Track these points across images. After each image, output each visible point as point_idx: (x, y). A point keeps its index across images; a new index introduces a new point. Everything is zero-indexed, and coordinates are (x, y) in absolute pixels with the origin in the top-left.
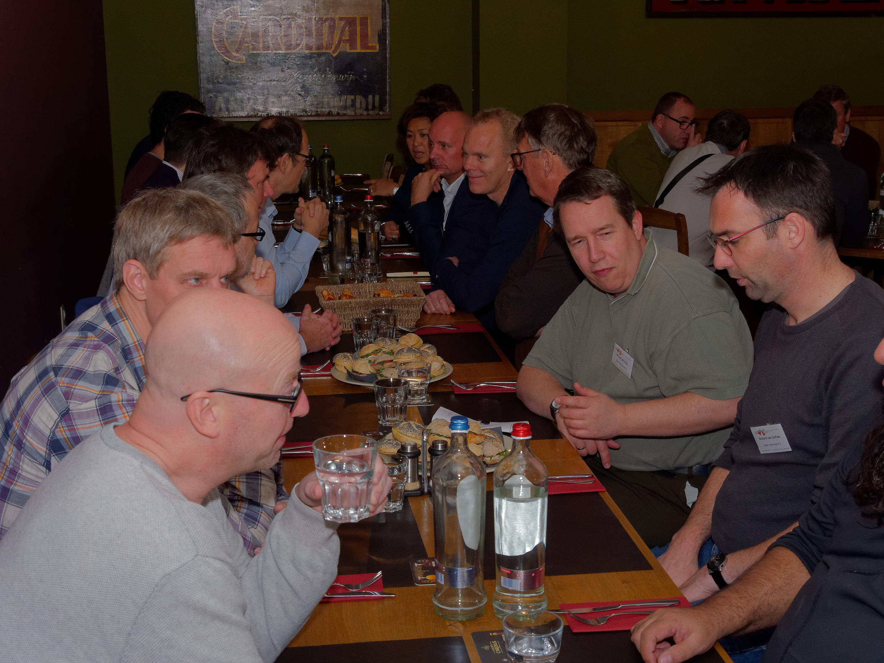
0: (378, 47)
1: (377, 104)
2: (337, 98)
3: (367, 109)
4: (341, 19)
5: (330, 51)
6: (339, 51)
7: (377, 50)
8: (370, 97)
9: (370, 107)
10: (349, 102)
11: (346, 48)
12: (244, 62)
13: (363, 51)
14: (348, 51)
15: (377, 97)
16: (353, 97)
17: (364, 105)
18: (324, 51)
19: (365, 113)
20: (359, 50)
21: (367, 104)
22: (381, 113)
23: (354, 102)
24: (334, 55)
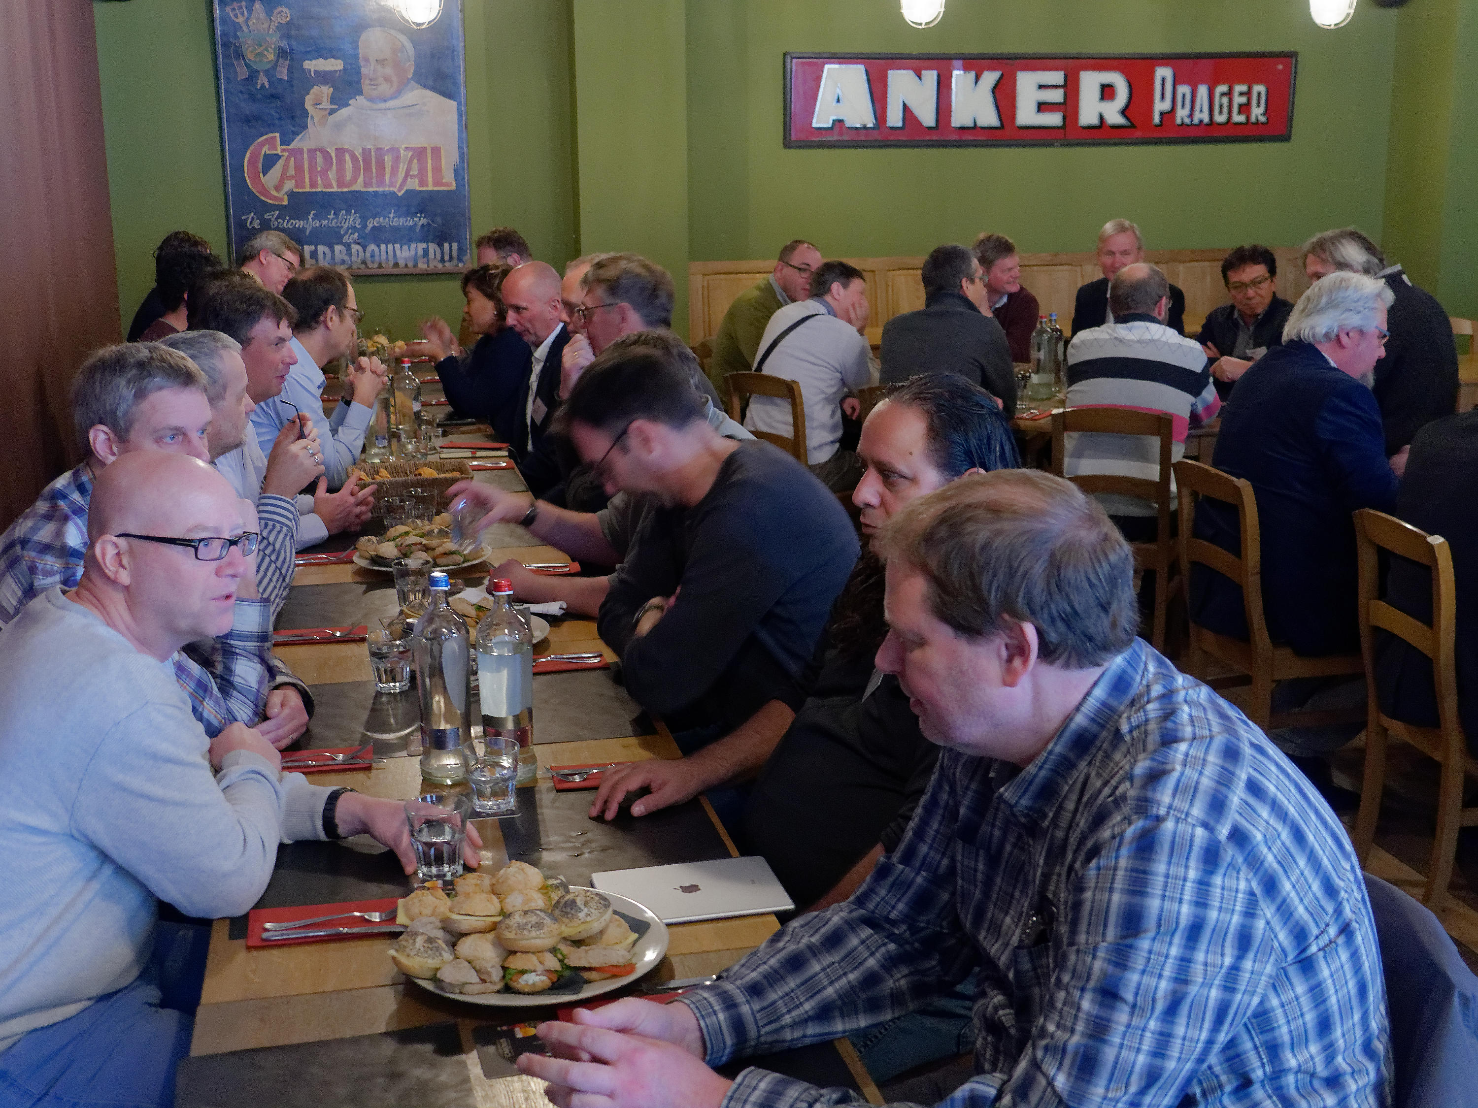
0: (454, 183)
1: (455, 254)
2: (405, 247)
3: (442, 260)
4: (406, 149)
5: (395, 190)
6: (405, 189)
7: (454, 187)
8: (446, 245)
9: (446, 258)
10: (420, 252)
11: (413, 184)
12: (286, 202)
13: (438, 189)
14: (418, 188)
15: (455, 246)
16: (424, 245)
17: (439, 256)
18: (387, 189)
19: (440, 266)
20: (431, 188)
21: (443, 254)
22: (460, 265)
23: (426, 252)
24: (400, 194)
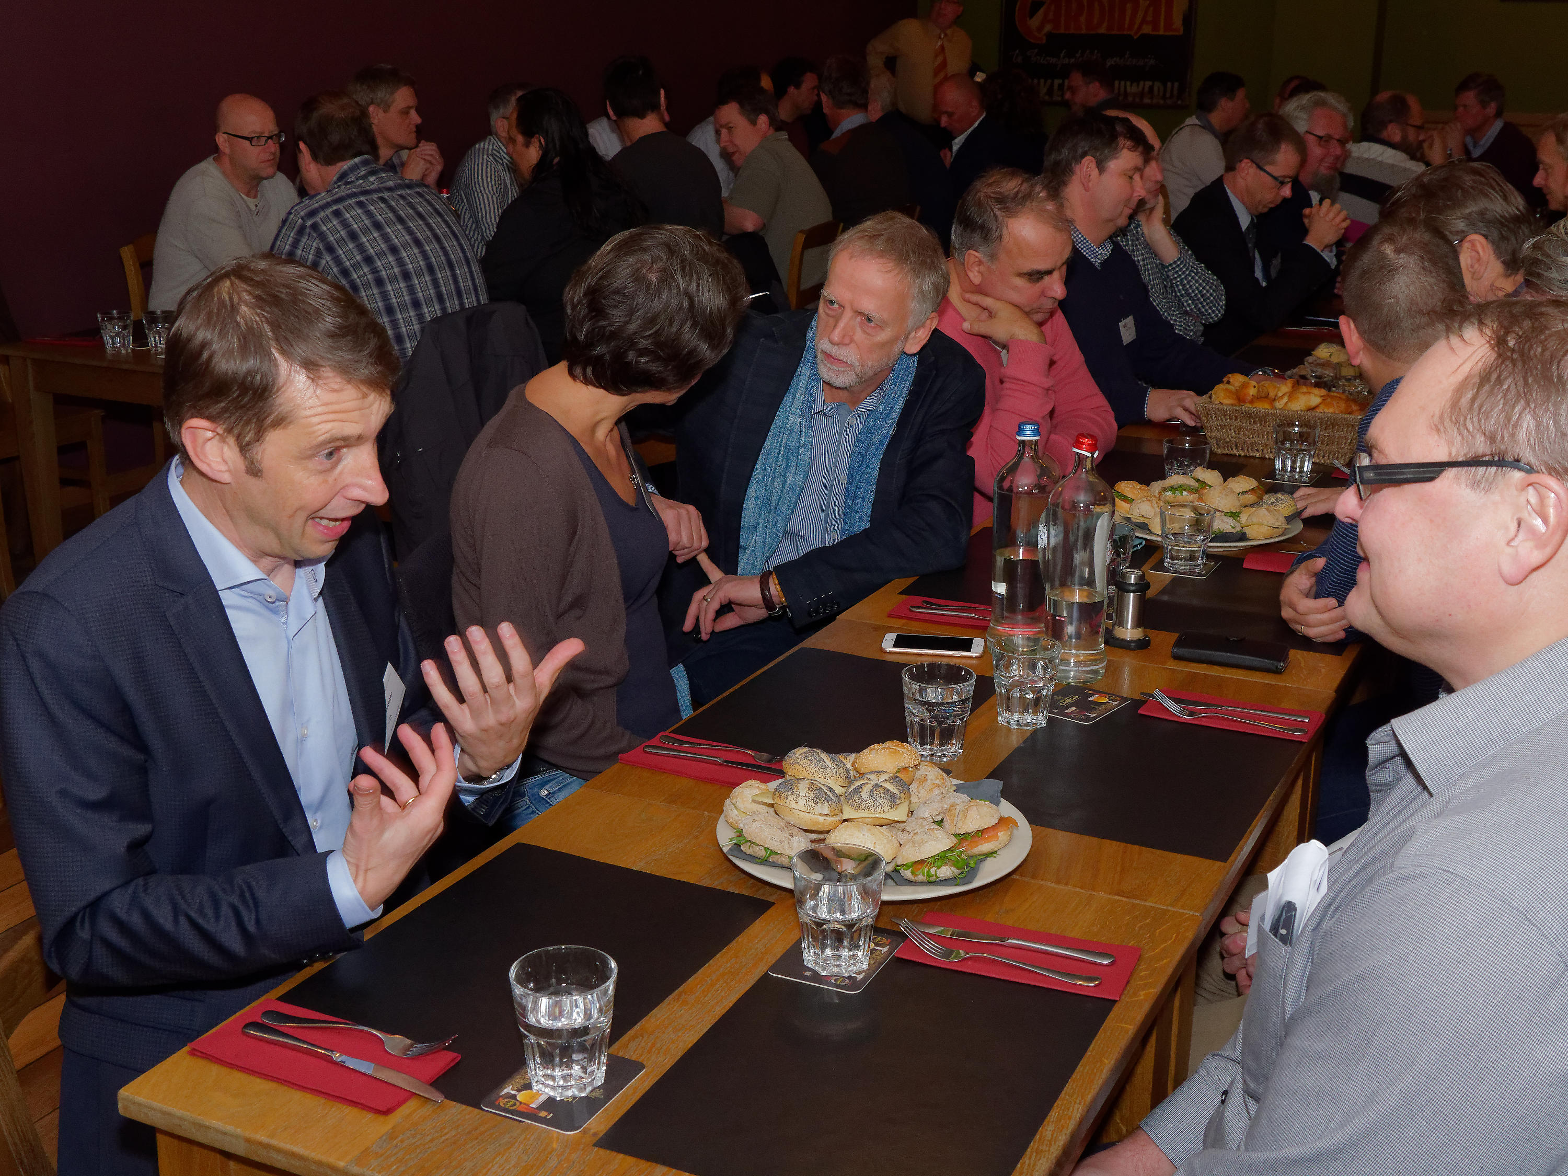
0: (1182, 29)
1: (1175, 92)
2: (1135, 84)
3: (1164, 98)
5: (1132, 33)
6: (1140, 33)
7: (1181, 33)
8: (1169, 84)
9: (1168, 95)
10: (1147, 89)
11: (1147, 29)
12: (1044, 41)
13: (1167, 34)
14: (1151, 33)
15: (1176, 85)
16: (1150, 83)
17: (1161, 94)
18: (1125, 33)
19: (1162, 102)
20: (1161, 32)
21: (1165, 91)
22: (1179, 102)
23: (1151, 88)
24: (1135, 37)
